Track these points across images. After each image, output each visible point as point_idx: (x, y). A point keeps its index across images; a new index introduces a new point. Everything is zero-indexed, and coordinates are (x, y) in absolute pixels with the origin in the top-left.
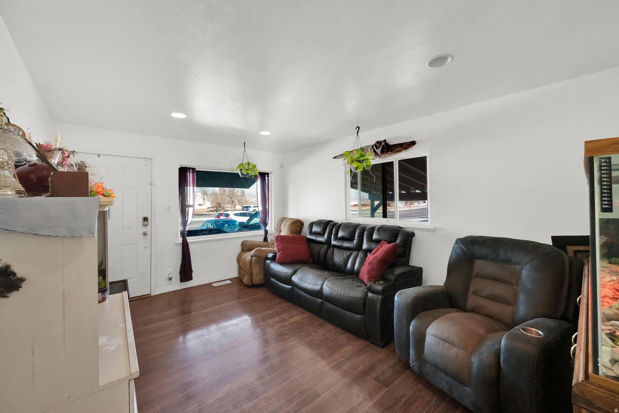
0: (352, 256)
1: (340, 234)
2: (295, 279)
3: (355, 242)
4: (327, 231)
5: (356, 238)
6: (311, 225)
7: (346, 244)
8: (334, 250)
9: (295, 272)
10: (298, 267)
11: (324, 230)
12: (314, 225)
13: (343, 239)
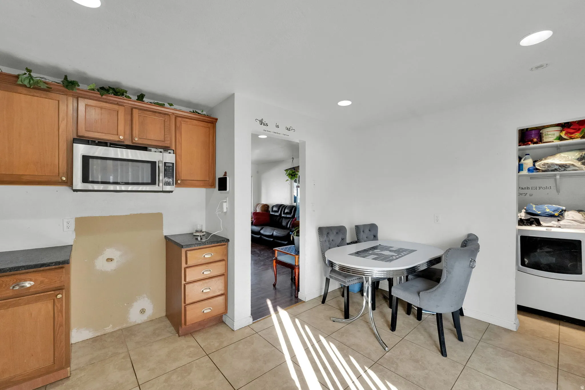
0: (290, 221)
1: (286, 211)
2: (262, 232)
3: (292, 214)
4: (280, 210)
5: (293, 212)
6: (273, 207)
7: (288, 216)
8: (282, 219)
9: (261, 230)
10: (263, 227)
11: (279, 209)
12: (274, 207)
13: (287, 213)
